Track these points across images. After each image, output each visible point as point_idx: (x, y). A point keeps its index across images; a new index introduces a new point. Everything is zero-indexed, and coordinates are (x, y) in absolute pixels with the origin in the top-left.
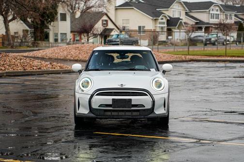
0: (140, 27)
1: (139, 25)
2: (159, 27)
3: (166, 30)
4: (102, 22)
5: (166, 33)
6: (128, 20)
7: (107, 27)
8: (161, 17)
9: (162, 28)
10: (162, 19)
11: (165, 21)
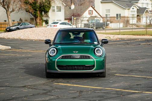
0: (117, 15)
1: (117, 14)
2: (131, 14)
3: (136, 16)
4: (89, 12)
5: (136, 18)
6: (110, 10)
7: (92, 15)
8: (132, 7)
9: (133, 15)
10: (133, 9)
11: (135, 10)
